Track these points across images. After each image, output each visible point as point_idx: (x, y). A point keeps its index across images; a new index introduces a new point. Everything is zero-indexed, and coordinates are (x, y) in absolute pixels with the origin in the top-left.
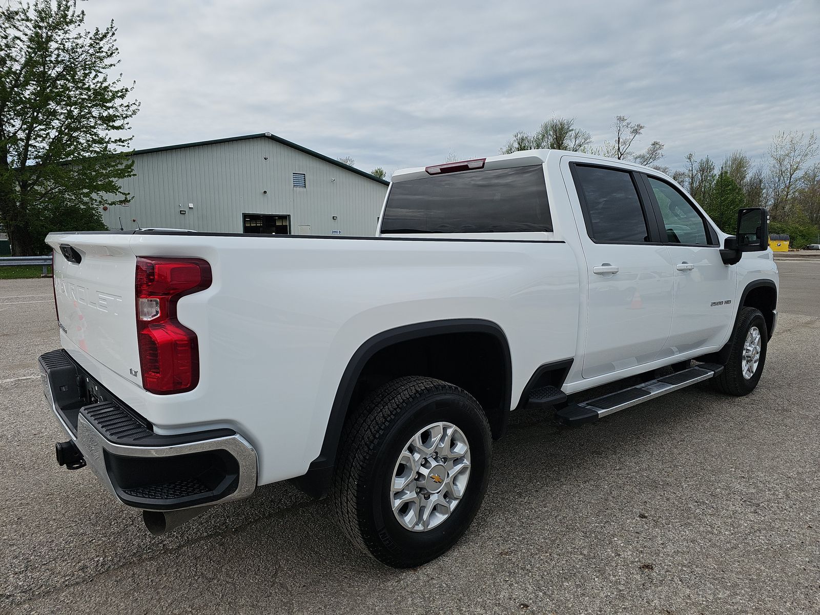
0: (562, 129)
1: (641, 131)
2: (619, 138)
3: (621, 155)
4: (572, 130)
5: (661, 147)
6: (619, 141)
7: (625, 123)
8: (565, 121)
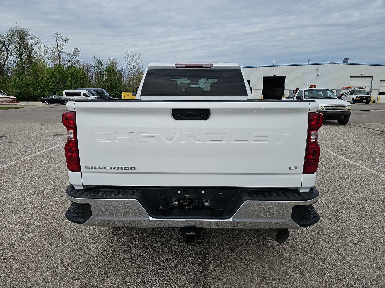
0: (23, 33)
1: (68, 41)
2: (57, 43)
3: (60, 52)
4: (29, 35)
5: (79, 51)
6: (57, 45)
7: (59, 36)
8: (24, 29)
